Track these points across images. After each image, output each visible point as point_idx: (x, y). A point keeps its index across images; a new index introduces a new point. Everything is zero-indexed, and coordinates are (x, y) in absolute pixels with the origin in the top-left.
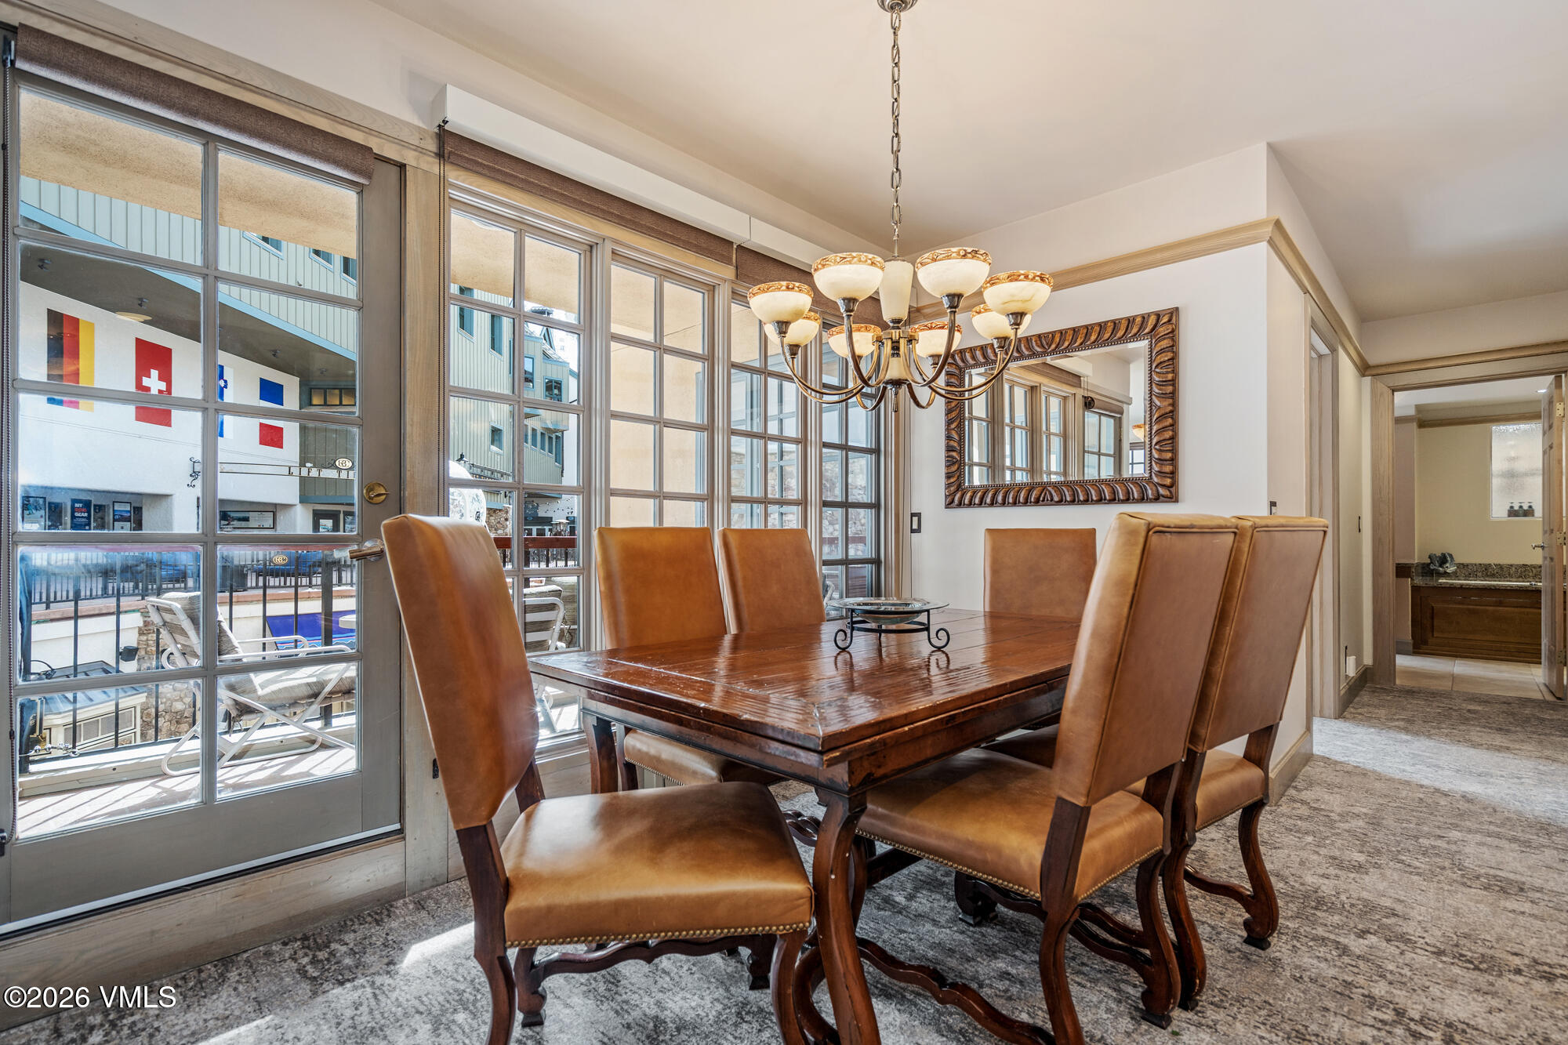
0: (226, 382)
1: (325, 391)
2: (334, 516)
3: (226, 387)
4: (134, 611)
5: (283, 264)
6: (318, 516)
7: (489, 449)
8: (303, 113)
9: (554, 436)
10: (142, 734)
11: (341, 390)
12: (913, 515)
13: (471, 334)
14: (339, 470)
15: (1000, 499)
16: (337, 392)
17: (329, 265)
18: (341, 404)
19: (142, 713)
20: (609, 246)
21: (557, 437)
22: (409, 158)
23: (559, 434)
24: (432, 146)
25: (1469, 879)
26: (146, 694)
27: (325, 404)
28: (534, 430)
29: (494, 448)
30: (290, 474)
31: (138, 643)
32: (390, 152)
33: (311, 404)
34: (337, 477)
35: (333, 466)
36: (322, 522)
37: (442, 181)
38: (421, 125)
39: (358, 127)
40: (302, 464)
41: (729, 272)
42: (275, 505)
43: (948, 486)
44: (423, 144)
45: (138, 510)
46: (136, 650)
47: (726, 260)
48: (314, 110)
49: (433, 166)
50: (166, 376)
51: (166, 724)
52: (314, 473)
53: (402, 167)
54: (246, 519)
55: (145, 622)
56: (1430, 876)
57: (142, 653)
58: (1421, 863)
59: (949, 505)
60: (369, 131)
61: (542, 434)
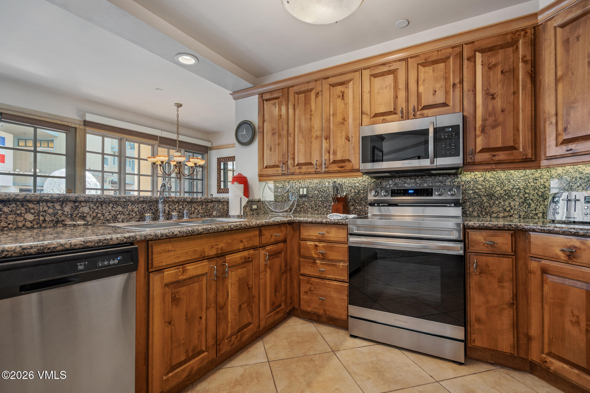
8: (55, 120)
12: (211, 195)
15: (225, 192)
20: (125, 139)
22: (77, 126)
24: (82, 123)
32: (73, 126)
37: (85, 130)
38: (80, 119)
39: (66, 122)
41: (157, 142)
43: (218, 188)
44: (80, 123)
47: (157, 140)
48: (57, 120)
49: (83, 127)
53: (76, 128)
59: (218, 193)
60: (69, 122)
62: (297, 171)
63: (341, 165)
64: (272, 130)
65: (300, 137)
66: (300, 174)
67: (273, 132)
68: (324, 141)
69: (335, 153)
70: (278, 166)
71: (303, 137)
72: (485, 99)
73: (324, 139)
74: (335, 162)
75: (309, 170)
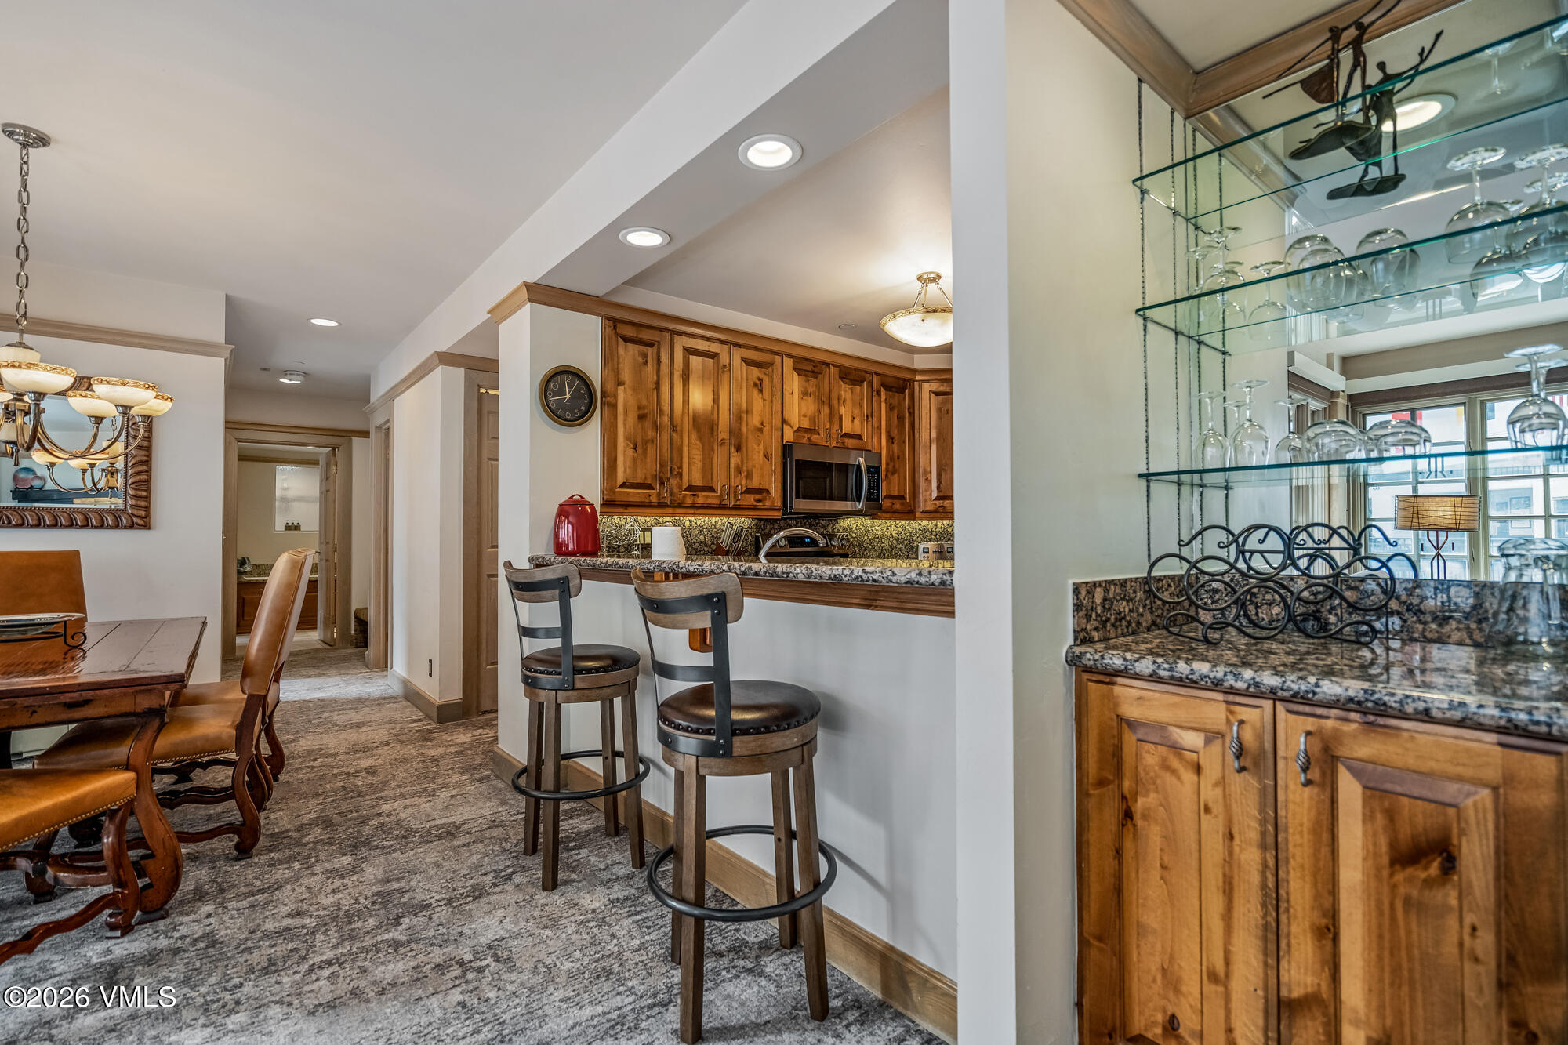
25: (342, 728)
56: (327, 732)
58: (319, 729)
62: (689, 500)
63: (758, 496)
64: (639, 408)
65: (694, 437)
66: (694, 506)
67: (641, 412)
68: (734, 454)
69: (749, 476)
70: (650, 487)
71: (700, 438)
72: (888, 442)
73: (733, 450)
74: (749, 491)
75: (709, 501)
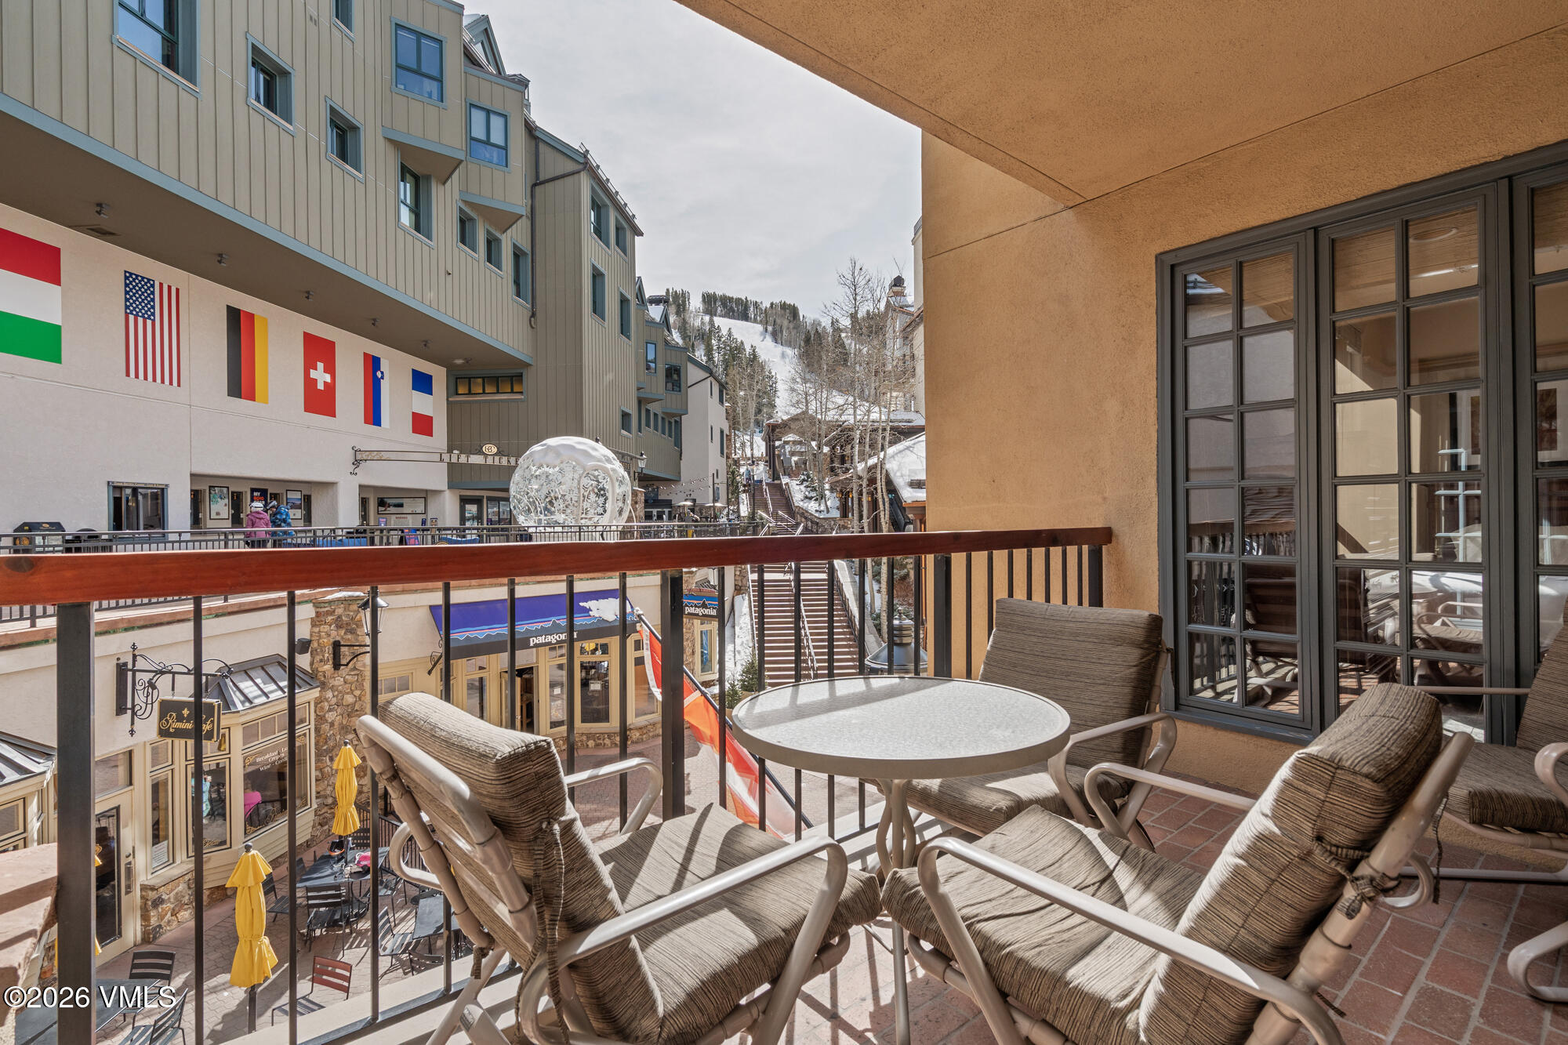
0: (382, 373)
1: (469, 380)
2: (477, 501)
3: (382, 378)
4: (306, 602)
5: (434, 253)
6: (464, 501)
7: (620, 433)
9: (673, 421)
10: (316, 729)
11: (483, 378)
13: (603, 319)
14: (486, 455)
16: (480, 380)
17: (473, 253)
18: (484, 393)
19: (316, 707)
21: (676, 422)
23: (677, 419)
26: (319, 689)
27: (470, 393)
28: (655, 415)
29: (624, 432)
30: (441, 460)
31: (311, 635)
33: (457, 394)
34: (483, 462)
35: (480, 452)
36: (468, 507)
40: (450, 451)
42: (426, 491)
45: (307, 499)
46: (309, 642)
50: (330, 369)
51: (338, 718)
52: (463, 459)
54: (401, 505)
55: (317, 613)
57: (315, 645)
61: (663, 419)
